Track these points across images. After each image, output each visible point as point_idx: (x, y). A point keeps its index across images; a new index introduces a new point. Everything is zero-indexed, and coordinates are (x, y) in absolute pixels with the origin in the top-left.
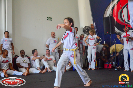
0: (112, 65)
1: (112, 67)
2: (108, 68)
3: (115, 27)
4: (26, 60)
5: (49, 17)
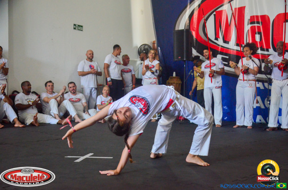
3: (193, 49)
4: (32, 100)
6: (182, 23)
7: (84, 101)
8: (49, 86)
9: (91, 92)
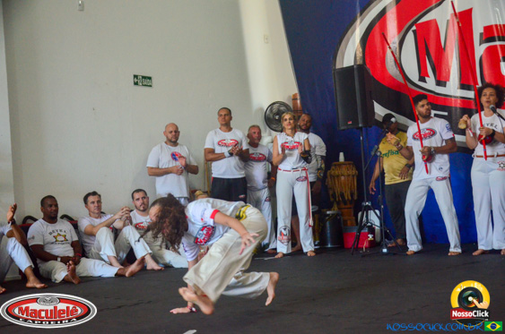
0: (370, 236)
1: (370, 241)
2: (357, 248)
3: (375, 103)
4: (62, 233)
5: (141, 73)
6: (350, 53)
8: (93, 202)
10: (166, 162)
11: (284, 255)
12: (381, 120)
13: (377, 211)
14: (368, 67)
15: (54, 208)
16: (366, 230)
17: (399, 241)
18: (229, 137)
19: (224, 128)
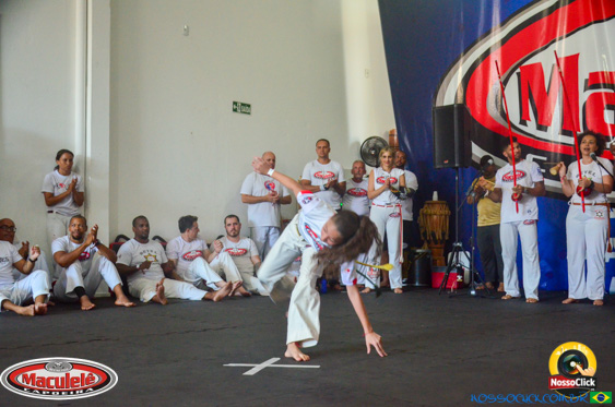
0: (459, 277)
1: (459, 283)
2: (446, 289)
3: (473, 144)
4: (153, 254)
5: (240, 100)
6: (450, 92)
7: (254, 253)
9: (267, 235)
10: (260, 191)
11: (371, 290)
12: (479, 162)
13: (468, 253)
14: (468, 107)
15: (145, 228)
16: (455, 271)
17: (488, 284)
18: (326, 169)
19: (322, 160)
